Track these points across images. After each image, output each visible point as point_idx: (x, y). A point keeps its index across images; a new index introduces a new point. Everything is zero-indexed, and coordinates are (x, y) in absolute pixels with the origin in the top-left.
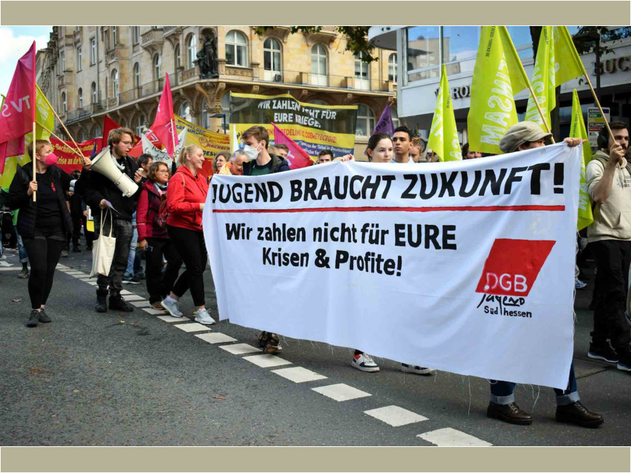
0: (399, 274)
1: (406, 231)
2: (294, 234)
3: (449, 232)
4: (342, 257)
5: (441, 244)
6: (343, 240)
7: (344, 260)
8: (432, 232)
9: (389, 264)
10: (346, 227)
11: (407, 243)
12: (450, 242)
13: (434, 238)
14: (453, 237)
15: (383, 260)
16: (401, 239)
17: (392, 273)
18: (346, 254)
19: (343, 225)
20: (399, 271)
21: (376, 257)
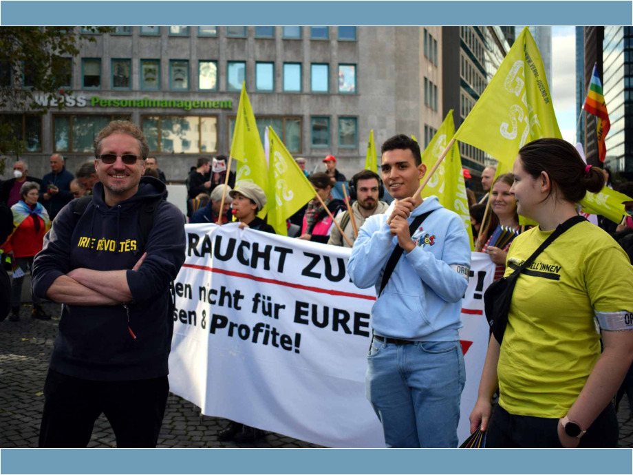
0: (297, 351)
1: (310, 310)
2: (182, 289)
3: (362, 320)
4: (219, 321)
5: (352, 329)
6: (221, 303)
7: (223, 326)
8: (341, 316)
9: (285, 340)
10: (226, 291)
11: (311, 322)
12: (362, 329)
13: (344, 322)
14: (366, 325)
15: (278, 334)
16: (303, 317)
17: (290, 349)
18: (224, 320)
19: (223, 289)
20: (297, 348)
21: (271, 330)
